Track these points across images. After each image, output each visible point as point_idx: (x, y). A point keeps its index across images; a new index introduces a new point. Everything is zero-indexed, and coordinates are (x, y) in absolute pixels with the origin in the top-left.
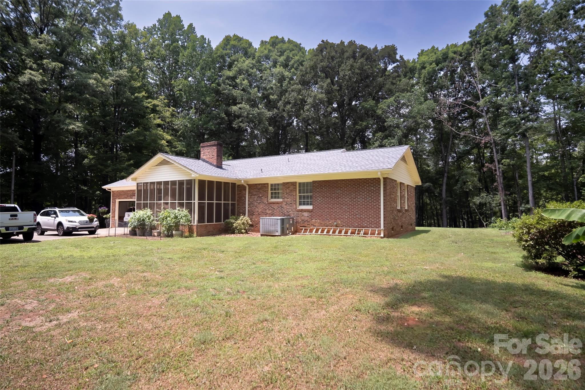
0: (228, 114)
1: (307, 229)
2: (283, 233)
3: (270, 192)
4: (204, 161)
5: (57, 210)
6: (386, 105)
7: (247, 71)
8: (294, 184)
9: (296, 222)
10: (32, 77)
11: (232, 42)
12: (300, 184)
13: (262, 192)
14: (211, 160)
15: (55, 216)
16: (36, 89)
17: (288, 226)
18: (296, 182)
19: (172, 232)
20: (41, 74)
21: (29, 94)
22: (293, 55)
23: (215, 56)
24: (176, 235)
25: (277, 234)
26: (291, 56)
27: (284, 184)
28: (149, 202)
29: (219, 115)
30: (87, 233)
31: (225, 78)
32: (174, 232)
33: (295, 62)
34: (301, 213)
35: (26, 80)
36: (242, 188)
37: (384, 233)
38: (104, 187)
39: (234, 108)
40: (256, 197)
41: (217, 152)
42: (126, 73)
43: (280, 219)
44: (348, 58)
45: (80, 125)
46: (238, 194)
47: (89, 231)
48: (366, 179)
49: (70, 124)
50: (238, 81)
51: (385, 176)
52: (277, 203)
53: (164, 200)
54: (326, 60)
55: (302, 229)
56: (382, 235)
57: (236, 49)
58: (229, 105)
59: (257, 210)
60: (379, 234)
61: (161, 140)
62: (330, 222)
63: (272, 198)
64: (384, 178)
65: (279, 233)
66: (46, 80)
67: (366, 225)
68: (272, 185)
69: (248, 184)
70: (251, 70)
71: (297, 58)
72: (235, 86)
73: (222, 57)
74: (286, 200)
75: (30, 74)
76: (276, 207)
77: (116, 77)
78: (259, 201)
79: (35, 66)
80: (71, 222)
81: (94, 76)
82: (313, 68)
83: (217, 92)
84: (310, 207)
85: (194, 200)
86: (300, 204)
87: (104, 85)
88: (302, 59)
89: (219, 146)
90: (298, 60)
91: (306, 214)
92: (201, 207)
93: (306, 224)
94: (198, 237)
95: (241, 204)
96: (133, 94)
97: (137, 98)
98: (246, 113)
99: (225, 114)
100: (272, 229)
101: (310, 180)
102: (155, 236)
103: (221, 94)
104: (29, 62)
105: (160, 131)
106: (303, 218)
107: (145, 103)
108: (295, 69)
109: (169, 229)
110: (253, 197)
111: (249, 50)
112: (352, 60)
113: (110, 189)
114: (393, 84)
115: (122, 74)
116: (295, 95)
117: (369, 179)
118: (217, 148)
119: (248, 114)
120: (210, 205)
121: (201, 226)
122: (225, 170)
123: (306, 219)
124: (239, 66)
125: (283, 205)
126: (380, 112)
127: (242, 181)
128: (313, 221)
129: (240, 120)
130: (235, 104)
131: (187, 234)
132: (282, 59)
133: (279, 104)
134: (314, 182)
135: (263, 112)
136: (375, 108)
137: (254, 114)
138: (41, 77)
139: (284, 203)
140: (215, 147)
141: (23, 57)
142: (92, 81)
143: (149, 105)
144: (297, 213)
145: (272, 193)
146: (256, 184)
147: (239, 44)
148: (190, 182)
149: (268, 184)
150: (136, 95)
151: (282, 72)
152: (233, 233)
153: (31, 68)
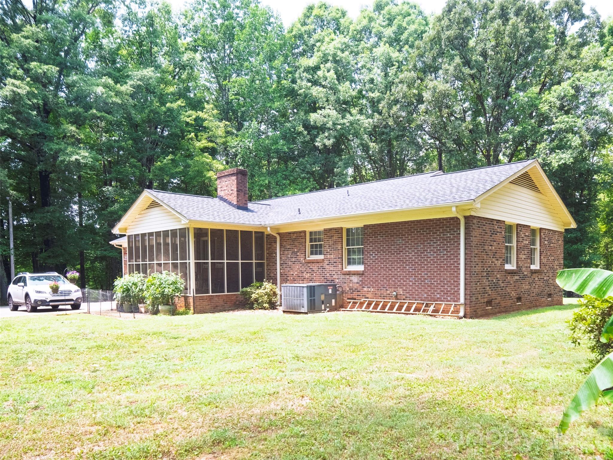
0: (307, 126)
1: (356, 303)
2: (313, 308)
3: (308, 244)
4: (222, 199)
5: (28, 275)
6: (556, 95)
7: (335, 55)
8: (339, 230)
9: (343, 292)
10: (15, 89)
11: (315, 12)
12: (348, 230)
13: (297, 244)
14: (229, 198)
15: (22, 284)
16: (23, 106)
17: (323, 297)
18: (342, 228)
19: (158, 307)
20: (28, 84)
21: (13, 114)
22: (408, 24)
23: (288, 36)
24: (163, 311)
25: (303, 310)
26: (404, 24)
27: (327, 231)
28: (148, 263)
29: (295, 129)
30: (69, 307)
31: (302, 69)
32: (160, 307)
33: (410, 35)
34: (348, 277)
35: (8, 94)
36: (271, 239)
37: (465, 309)
38: (111, 243)
39: (314, 117)
40: (290, 252)
41: (237, 184)
42: (152, 74)
43: (307, 287)
44: (493, 19)
45: (87, 154)
46: (268, 249)
47: (72, 305)
48: (439, 219)
49: (72, 153)
50: (320, 73)
51: (468, 214)
52: (317, 262)
53: (157, 260)
54: (455, 27)
55: (350, 303)
56: (462, 314)
57: (321, 22)
58: (307, 112)
59: (292, 273)
60: (458, 312)
61: (208, 170)
62: (388, 292)
63: (312, 253)
64: (466, 218)
65: (305, 310)
66: (36, 92)
67: (438, 296)
68: (311, 233)
69: (279, 234)
70: (339, 53)
71: (412, 28)
72: (315, 83)
73: (300, 37)
74: (328, 256)
75: (13, 84)
76: (315, 267)
77: (138, 80)
78: (293, 260)
79: (20, 72)
80: (40, 292)
81: (103, 80)
82: (436, 40)
83: (292, 93)
84: (360, 268)
85: (189, 260)
86: (349, 263)
87: (118, 93)
88: (422, 28)
89: (240, 176)
90: (416, 31)
91: (355, 279)
92: (200, 269)
93: (355, 295)
94: (195, 315)
95: (271, 264)
96: (163, 104)
97: (170, 110)
98: (331, 123)
99: (303, 127)
100: (297, 302)
101: (360, 224)
102: (142, 313)
103: (298, 95)
104: (12, 68)
105: (207, 158)
106: (351, 285)
107: (182, 116)
108: (410, 47)
109: (155, 301)
110: (286, 252)
111: (342, 21)
112: (499, 21)
113: (121, 246)
114: (571, 57)
115: (145, 76)
116: (405, 88)
117: (444, 219)
118: (237, 179)
119: (334, 124)
120: (232, 268)
121: (202, 298)
122: (252, 211)
123: (356, 286)
124: (323, 48)
125: (325, 265)
126: (547, 107)
127: (269, 229)
128: (365, 289)
129: (326, 134)
130: (314, 110)
131: (182, 310)
132: (389, 32)
133: (381, 106)
134: (366, 227)
135: (358, 120)
136: (537, 102)
137: (344, 124)
138: (28, 88)
139: (326, 262)
140: (234, 178)
141: (4, 60)
142: (100, 90)
143: (188, 120)
144: (343, 276)
145: (312, 246)
146: (290, 233)
147: (326, 13)
148: (183, 232)
149: (305, 232)
150: (168, 105)
151: (388, 53)
152: (251, 308)
153: (15, 77)
